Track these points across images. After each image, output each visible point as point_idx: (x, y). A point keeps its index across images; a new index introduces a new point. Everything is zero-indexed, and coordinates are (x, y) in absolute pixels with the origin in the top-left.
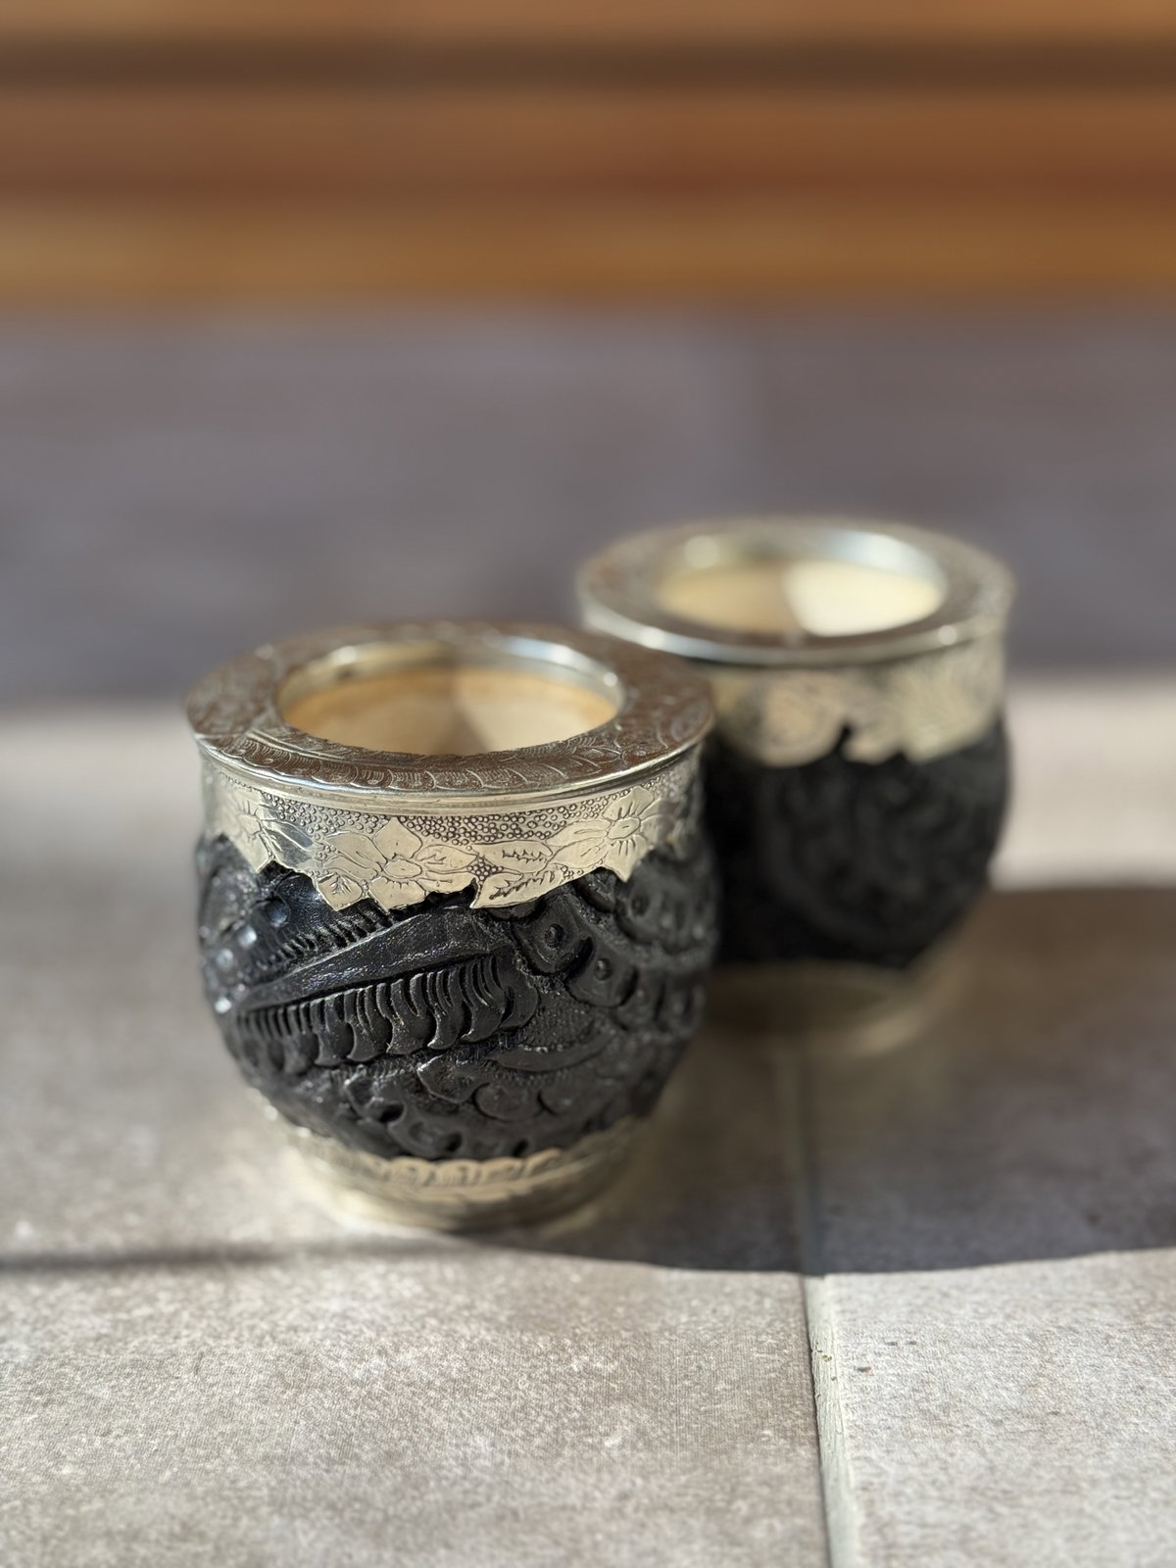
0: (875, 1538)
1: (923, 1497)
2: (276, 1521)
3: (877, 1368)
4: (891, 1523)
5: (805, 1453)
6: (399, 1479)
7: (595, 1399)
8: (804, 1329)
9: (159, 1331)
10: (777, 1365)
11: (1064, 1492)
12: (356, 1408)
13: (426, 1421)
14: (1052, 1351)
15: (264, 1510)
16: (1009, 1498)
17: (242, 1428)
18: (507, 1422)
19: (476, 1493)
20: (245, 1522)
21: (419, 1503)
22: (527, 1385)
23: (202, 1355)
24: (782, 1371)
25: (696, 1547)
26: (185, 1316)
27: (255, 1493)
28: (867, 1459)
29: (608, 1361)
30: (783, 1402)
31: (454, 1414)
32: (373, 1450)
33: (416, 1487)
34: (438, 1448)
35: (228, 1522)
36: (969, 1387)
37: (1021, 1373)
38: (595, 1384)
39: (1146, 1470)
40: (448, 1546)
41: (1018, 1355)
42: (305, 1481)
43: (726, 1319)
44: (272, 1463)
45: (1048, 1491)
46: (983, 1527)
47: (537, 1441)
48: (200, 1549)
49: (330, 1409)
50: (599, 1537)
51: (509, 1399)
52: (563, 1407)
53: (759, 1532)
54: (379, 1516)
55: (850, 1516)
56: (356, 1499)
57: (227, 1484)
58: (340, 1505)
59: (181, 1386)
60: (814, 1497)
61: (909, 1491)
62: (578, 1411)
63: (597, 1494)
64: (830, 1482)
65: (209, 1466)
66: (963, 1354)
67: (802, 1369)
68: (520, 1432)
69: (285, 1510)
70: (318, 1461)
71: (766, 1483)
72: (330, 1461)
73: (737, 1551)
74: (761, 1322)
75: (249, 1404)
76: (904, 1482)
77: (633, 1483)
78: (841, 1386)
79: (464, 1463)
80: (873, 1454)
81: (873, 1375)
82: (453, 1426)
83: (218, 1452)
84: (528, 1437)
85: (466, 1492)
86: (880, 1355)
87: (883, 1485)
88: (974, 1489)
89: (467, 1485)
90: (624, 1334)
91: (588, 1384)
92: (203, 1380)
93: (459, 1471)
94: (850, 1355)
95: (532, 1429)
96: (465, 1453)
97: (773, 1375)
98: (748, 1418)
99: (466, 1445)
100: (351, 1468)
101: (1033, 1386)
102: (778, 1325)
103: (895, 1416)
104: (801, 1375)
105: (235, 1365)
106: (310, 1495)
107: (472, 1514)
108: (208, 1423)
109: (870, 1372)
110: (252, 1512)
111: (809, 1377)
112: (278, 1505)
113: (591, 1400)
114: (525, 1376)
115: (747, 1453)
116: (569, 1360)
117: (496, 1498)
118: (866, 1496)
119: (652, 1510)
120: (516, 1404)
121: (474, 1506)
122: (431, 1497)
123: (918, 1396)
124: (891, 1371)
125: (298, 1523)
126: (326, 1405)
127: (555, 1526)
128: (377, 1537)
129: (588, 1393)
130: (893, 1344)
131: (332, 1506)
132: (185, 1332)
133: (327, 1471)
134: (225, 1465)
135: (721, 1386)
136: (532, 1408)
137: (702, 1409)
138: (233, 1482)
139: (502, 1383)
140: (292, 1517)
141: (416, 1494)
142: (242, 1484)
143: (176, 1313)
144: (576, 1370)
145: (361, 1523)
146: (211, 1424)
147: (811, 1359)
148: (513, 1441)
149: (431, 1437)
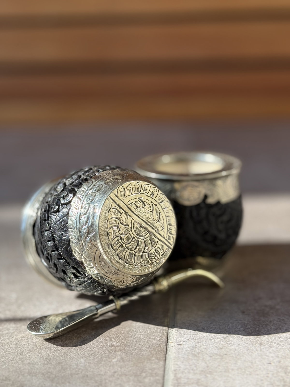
0: (176, 382)
1: (189, 373)
2: (29, 377)
3: (183, 344)
4: (180, 378)
5: (162, 363)
6: (60, 368)
7: (112, 351)
8: (167, 336)
9: (8, 336)
10: (159, 344)
11: (225, 372)
12: (53, 353)
13: (70, 356)
14: (228, 341)
15: (26, 375)
16: (211, 373)
17: (24, 357)
18: (90, 356)
19: (78, 371)
20: (21, 377)
21: (64, 373)
22: (96, 348)
23: (18, 341)
24: (160, 345)
25: (131, 383)
26: (16, 333)
27: (25, 371)
28: (177, 364)
29: (117, 343)
30: (158, 352)
31: (77, 354)
32: (55, 362)
33: (64, 370)
34: (71, 361)
35: (17, 377)
36: (205, 349)
37: (219, 346)
38: (113, 348)
39: (246, 367)
40: (69, 383)
41: (218, 342)
42: (37, 369)
43: (148, 334)
44: (30, 364)
45: (221, 372)
46: (203, 379)
47: (96, 360)
48: (9, 383)
49: (47, 353)
50: (107, 381)
51: (91, 351)
52: (104, 353)
53: (147, 380)
54: (54, 376)
55: (170, 377)
56: (49, 372)
57: (18, 369)
58: (45, 374)
59: (12, 348)
60: (162, 373)
61: (186, 371)
62: (107, 354)
63: (109, 372)
64: (167, 369)
65: (15, 365)
66: (205, 341)
67: (165, 344)
68: (92, 358)
69: (31, 375)
70: (41, 364)
71: (151, 370)
72: (44, 364)
73: (140, 384)
74: (156, 334)
75: (27, 352)
76: (185, 369)
77: (118, 369)
78: (173, 348)
79: (77, 365)
80: (179, 363)
81: (182, 346)
82: (76, 357)
83: (18, 362)
84: (94, 359)
85: (76, 371)
86: (184, 341)
87: (180, 370)
88: (202, 371)
89: (77, 370)
90: (122, 337)
91: (111, 348)
92: (17, 346)
93: (75, 367)
94: (177, 341)
95: (95, 357)
96: (78, 363)
97: (157, 346)
98: (149, 355)
99: (78, 361)
100: (49, 366)
101: (221, 348)
102: (161, 335)
103: (185, 355)
104: (164, 346)
105: (25, 343)
106: (38, 371)
107: (77, 376)
108: (16, 356)
109: (181, 345)
110: (23, 375)
111: (166, 346)
112: (30, 373)
113: (111, 351)
114: (96, 346)
115: (147, 363)
116: (108, 342)
117: (83, 372)
118: (175, 372)
119: (121, 375)
120: (92, 352)
121: (77, 374)
122: (67, 372)
123: (192, 351)
124: (186, 345)
125: (34, 378)
126: (46, 352)
127: (97, 379)
128: (52, 381)
129: (111, 350)
130: (188, 339)
131: (43, 374)
132: (15, 336)
133: (43, 366)
134: (19, 365)
135: (144, 348)
136: (96, 353)
137: (138, 353)
138: (20, 368)
139: (90, 348)
140: (33, 376)
141: (64, 371)
142: (22, 369)
143: (14, 332)
144: (109, 345)
145: (49, 377)
146: (17, 356)
147: (167, 342)
148: (90, 360)
149: (70, 359)
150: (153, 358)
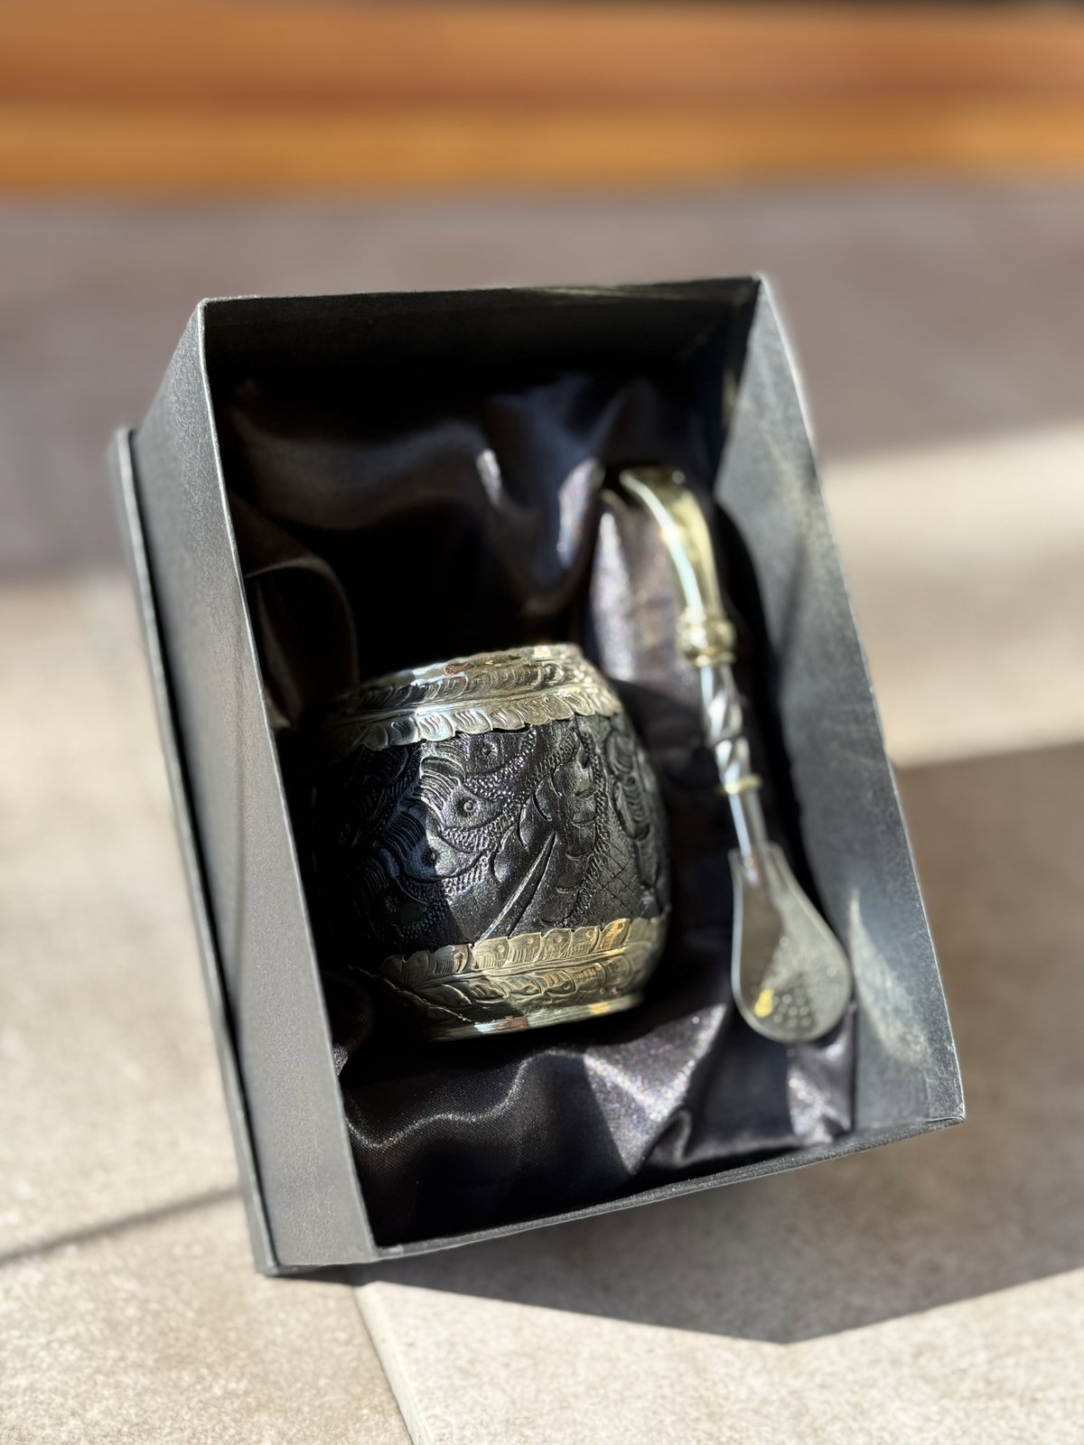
39: (604, 1379)
52: (221, 1427)
62: (233, 1428)
67: (370, 1354)
78: (400, 1360)
81: (418, 1347)
88: (507, 1421)
90: (242, 1355)
150: (365, 1411)
